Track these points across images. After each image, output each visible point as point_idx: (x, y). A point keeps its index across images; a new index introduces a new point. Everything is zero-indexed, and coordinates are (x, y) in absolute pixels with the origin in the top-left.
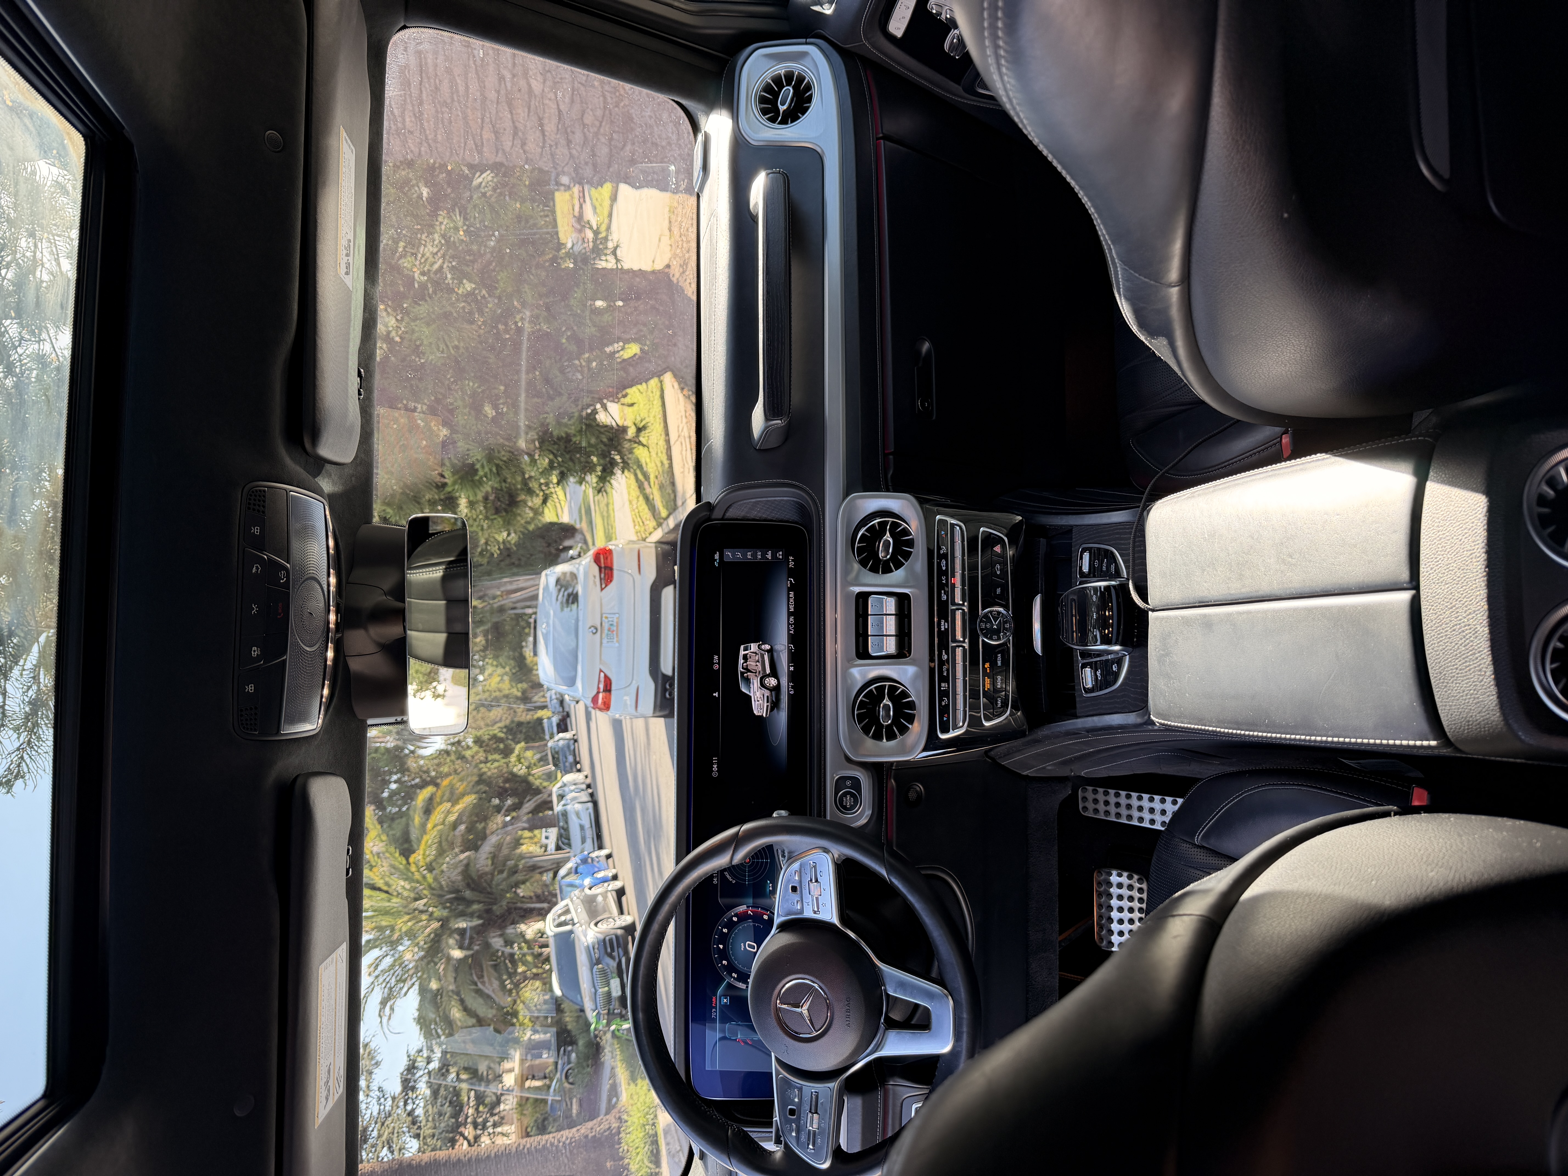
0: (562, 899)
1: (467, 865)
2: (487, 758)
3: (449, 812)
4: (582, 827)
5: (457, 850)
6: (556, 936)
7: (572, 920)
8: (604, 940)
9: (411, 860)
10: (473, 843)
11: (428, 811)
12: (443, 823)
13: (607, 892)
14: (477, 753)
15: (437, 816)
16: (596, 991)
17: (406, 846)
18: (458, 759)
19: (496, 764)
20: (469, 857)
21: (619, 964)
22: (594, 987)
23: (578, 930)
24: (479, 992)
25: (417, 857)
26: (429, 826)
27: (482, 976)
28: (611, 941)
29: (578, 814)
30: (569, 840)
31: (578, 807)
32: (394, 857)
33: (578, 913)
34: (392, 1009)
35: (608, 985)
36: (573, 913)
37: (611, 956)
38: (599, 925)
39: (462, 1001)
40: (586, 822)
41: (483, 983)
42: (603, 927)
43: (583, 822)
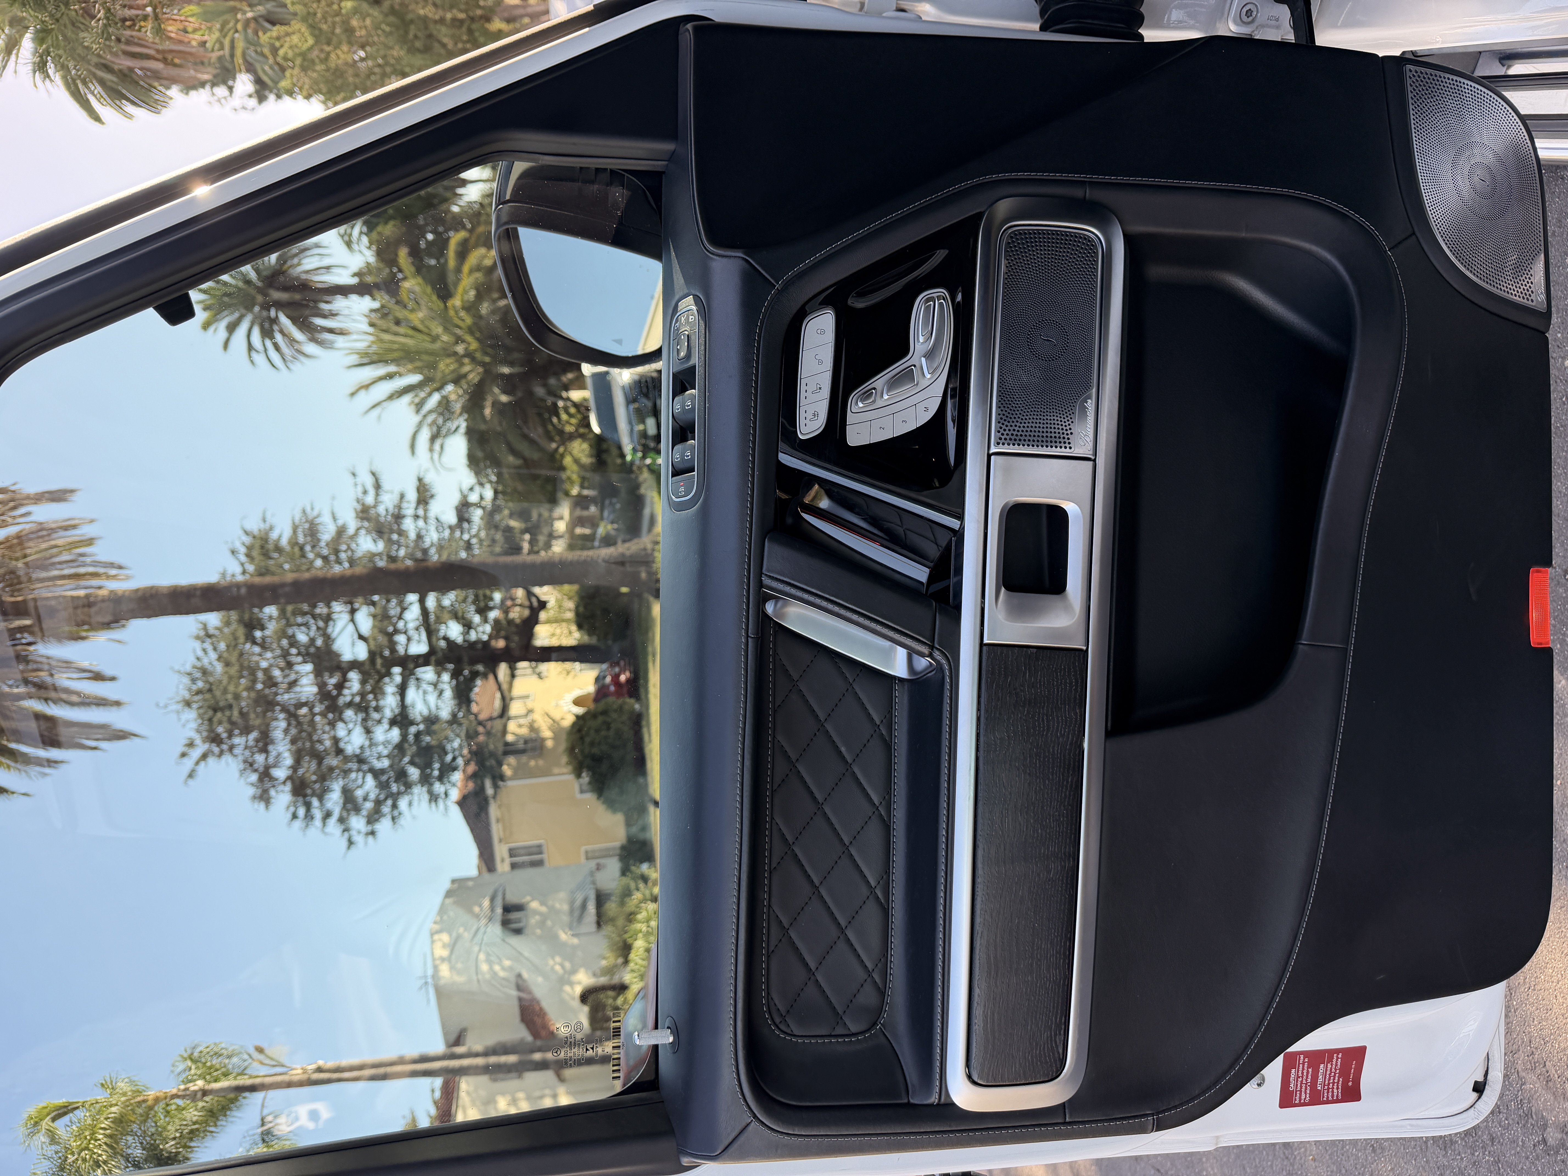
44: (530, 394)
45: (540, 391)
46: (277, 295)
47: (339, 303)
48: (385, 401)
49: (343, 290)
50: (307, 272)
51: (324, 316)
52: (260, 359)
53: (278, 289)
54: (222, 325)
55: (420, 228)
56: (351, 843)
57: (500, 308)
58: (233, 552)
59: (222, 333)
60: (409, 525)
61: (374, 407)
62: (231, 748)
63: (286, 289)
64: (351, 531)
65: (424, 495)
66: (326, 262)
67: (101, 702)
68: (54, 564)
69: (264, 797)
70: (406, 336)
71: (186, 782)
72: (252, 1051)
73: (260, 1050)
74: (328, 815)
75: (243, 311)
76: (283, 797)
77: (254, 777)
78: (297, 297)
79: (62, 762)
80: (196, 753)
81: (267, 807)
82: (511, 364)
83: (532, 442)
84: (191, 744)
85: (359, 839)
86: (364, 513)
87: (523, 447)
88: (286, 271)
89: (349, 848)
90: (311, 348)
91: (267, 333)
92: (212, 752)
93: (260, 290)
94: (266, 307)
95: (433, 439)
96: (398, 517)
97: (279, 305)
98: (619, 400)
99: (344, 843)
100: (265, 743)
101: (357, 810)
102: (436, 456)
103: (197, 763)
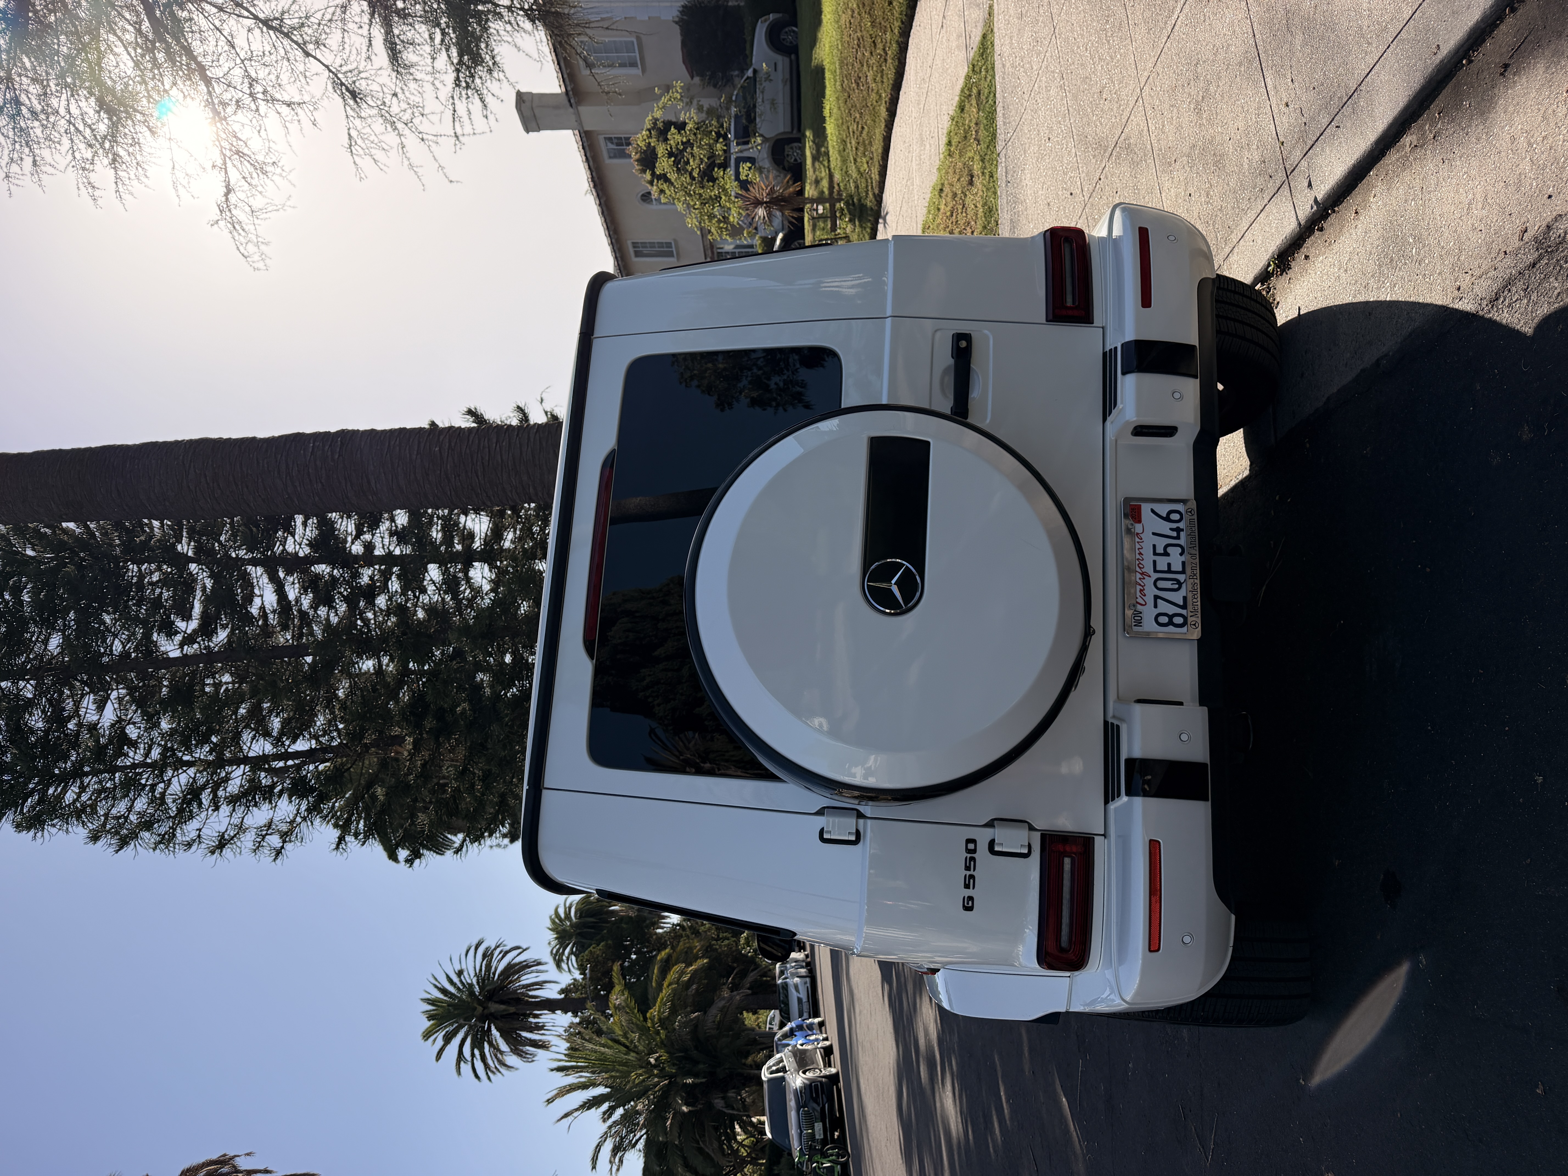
0: (778, 1053)
1: (696, 1026)
2: (718, 936)
3: (682, 973)
4: (800, 1000)
5: (689, 1009)
6: (770, 1080)
7: (785, 1067)
8: (811, 1084)
9: (648, 1015)
10: (703, 1003)
11: (664, 972)
12: (677, 983)
13: (816, 1048)
14: (709, 929)
15: (672, 975)
16: (801, 1132)
17: (643, 1003)
18: (692, 934)
19: (726, 942)
20: (698, 1016)
21: (823, 1109)
22: (800, 1128)
23: (788, 1076)
24: (701, 1150)
25: (654, 1012)
26: (665, 984)
27: (704, 1135)
28: (816, 1086)
29: (796, 987)
30: (789, 1014)
31: (797, 980)
32: (633, 1013)
33: (789, 1062)
34: (621, 1161)
35: (813, 1128)
36: (785, 1062)
37: (816, 1101)
38: (807, 1073)
39: (685, 1159)
40: (803, 995)
41: (704, 1142)
42: (809, 1075)
43: (801, 996)
44: (710, 1106)
45: (719, 1103)
46: (494, 1007)
47: (546, 1017)
48: (577, 1110)
49: (551, 1005)
50: (526, 986)
51: (531, 1030)
52: (466, 1068)
53: (496, 1002)
54: (440, 1036)
55: (626, 948)
57: (692, 1020)
59: (440, 1042)
61: (566, 1115)
63: (502, 1002)
66: (542, 977)
70: (604, 1046)
75: (462, 1021)
78: (512, 1010)
82: (695, 1076)
83: (707, 1157)
87: (698, 1162)
88: (506, 987)
90: (512, 1059)
91: (477, 1044)
93: (480, 1002)
94: (482, 1019)
95: (616, 1150)
97: (492, 1018)
98: (792, 1103)
102: (615, 1168)
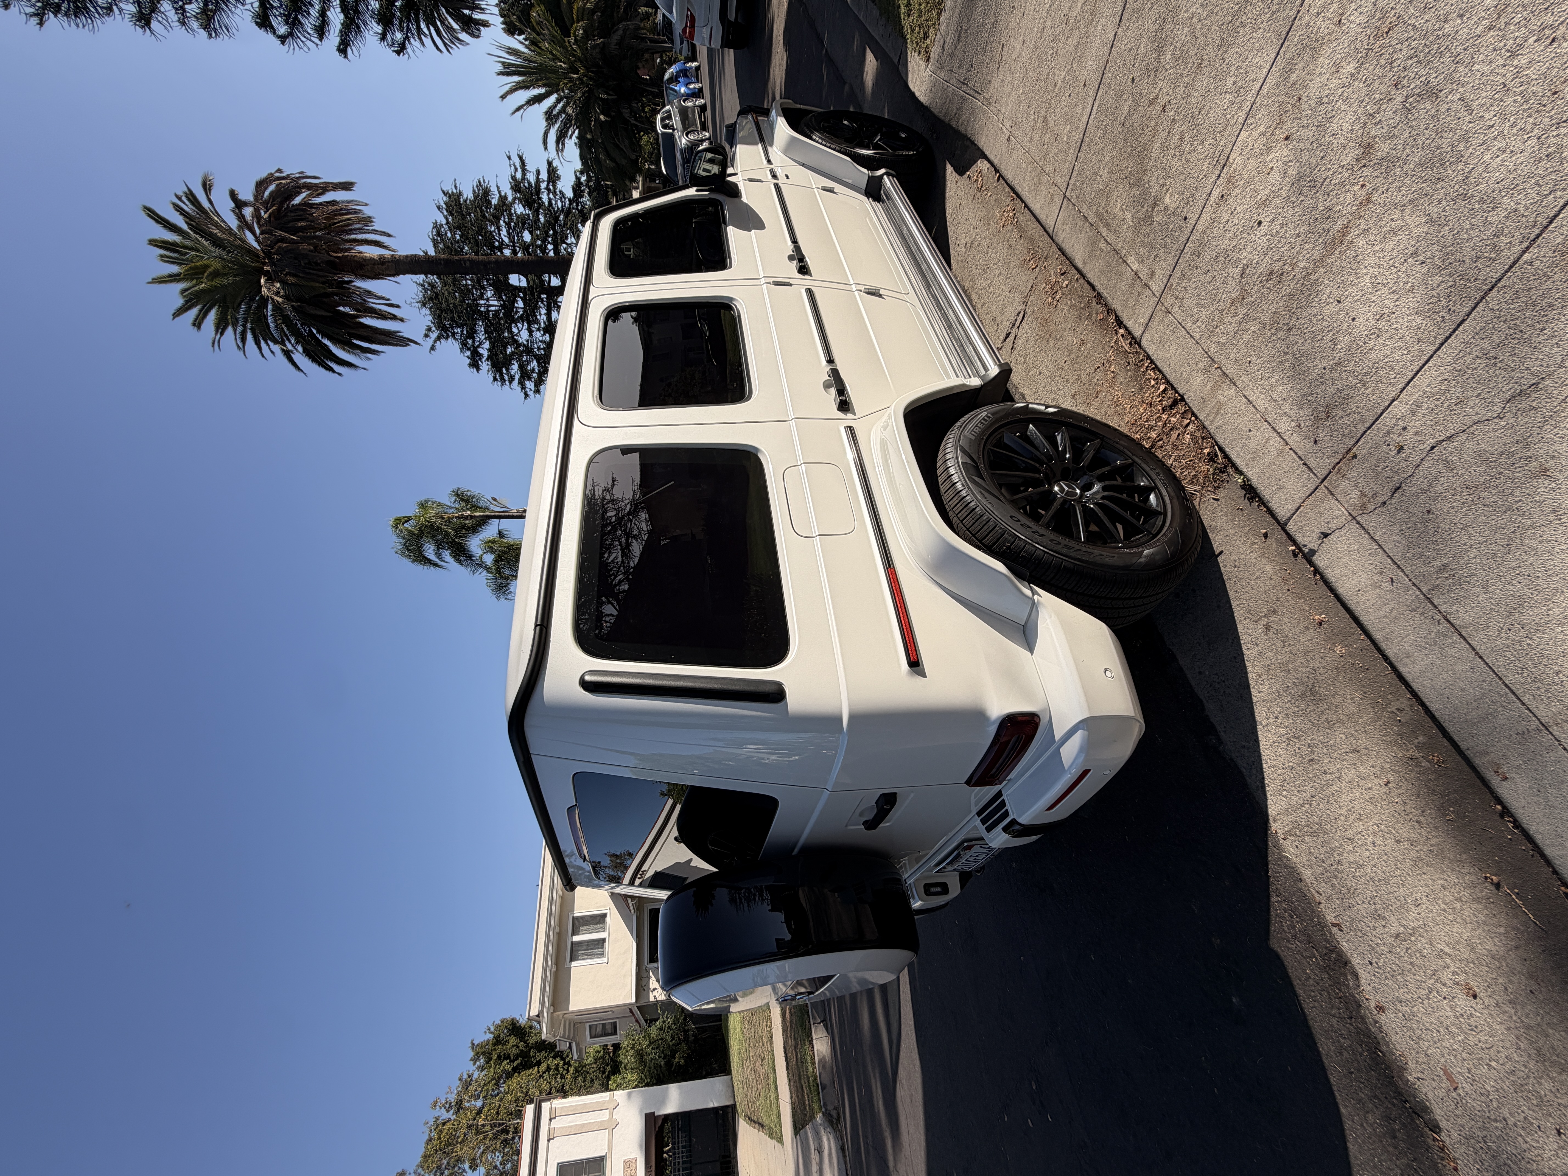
1: (603, 51)
6: (663, 134)
7: (673, 125)
20: (603, 42)
23: (676, 135)
33: (676, 121)
34: (563, 146)
36: (673, 120)
38: (689, 134)
39: (607, 151)
42: (691, 137)
44: (620, 114)
45: (626, 113)
48: (524, 105)
56: (526, 395)
58: (439, 208)
60: (545, 197)
61: (517, 110)
62: (454, 334)
64: (510, 199)
65: (553, 175)
67: (394, 317)
68: (351, 230)
69: (475, 364)
71: (430, 352)
72: (490, 499)
73: (495, 499)
74: (511, 379)
76: (485, 366)
77: (468, 353)
79: (382, 352)
80: (434, 336)
81: (478, 372)
82: (607, 89)
84: (429, 329)
85: (531, 393)
86: (516, 186)
87: (616, 154)
89: (525, 398)
92: (443, 336)
95: (558, 139)
96: (538, 191)
98: (679, 159)
99: (523, 395)
100: (472, 334)
101: (529, 379)
102: (559, 150)
103: (435, 342)
